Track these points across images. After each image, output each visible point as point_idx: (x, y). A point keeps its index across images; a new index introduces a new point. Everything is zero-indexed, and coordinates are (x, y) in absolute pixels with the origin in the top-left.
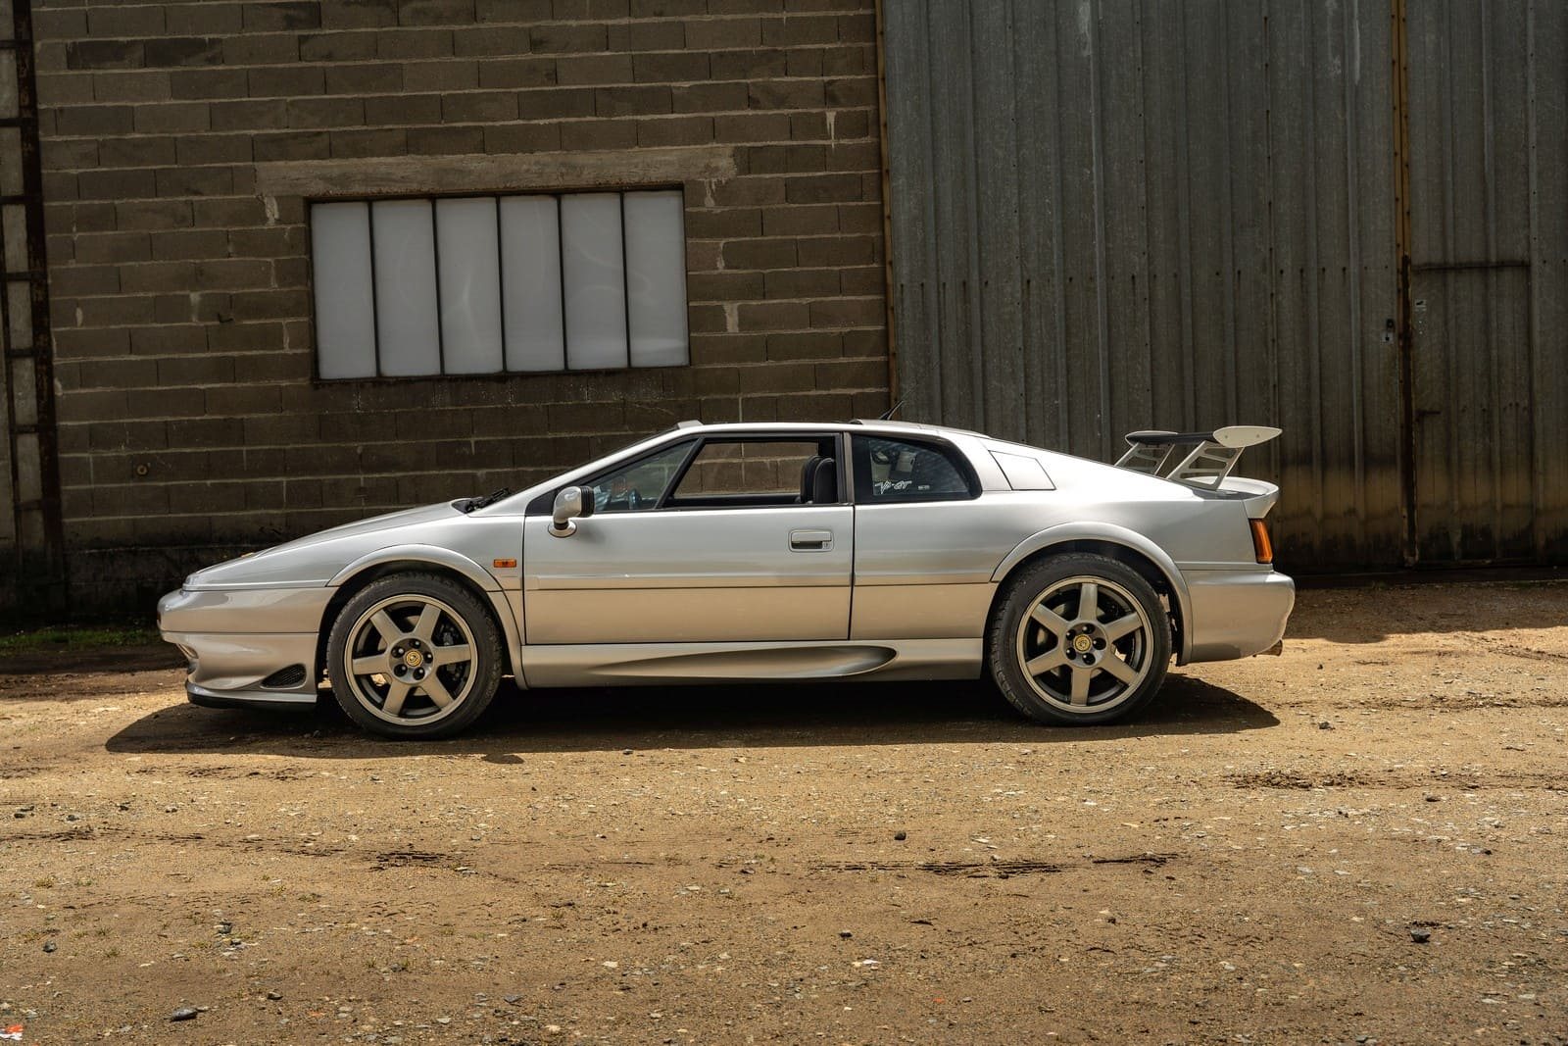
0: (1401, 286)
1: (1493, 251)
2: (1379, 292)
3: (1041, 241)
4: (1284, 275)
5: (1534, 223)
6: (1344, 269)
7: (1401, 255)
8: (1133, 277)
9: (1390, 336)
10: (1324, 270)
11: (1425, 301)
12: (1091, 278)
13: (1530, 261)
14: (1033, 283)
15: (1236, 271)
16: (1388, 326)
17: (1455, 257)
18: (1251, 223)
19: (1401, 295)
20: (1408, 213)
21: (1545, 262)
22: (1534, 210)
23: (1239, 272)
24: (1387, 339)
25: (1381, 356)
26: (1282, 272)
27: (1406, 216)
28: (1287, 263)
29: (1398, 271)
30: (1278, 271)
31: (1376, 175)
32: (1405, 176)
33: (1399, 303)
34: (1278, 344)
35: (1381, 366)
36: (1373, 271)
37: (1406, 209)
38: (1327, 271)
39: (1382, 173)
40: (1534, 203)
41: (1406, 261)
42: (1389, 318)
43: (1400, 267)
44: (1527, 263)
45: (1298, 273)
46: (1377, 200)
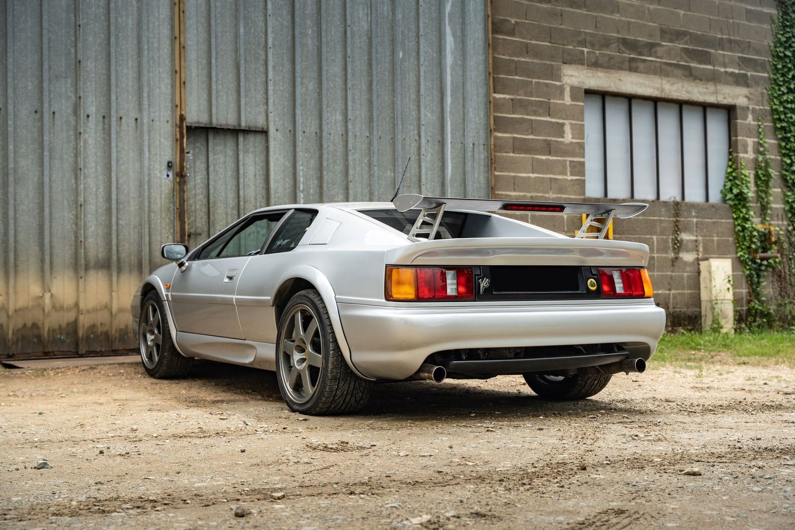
0: (178, 136)
1: (243, 118)
2: (162, 140)
4: (90, 118)
5: (271, 101)
6: (137, 119)
7: (178, 113)
9: (170, 174)
10: (121, 118)
11: (191, 152)
13: (268, 128)
15: (51, 112)
16: (168, 166)
17: (217, 119)
18: (64, 75)
19: (179, 142)
20: (184, 83)
21: (277, 130)
22: (270, 92)
23: (54, 113)
24: (168, 176)
25: (163, 188)
26: (88, 116)
27: (182, 85)
28: (92, 110)
29: (176, 126)
30: (86, 116)
31: (161, 52)
32: (182, 55)
33: (176, 149)
34: (85, 173)
35: (163, 196)
36: (158, 123)
37: (183, 80)
38: (123, 120)
39: (165, 50)
40: (271, 88)
41: (182, 118)
42: (170, 160)
43: (178, 122)
44: (265, 129)
45: (101, 119)
46: (161, 70)
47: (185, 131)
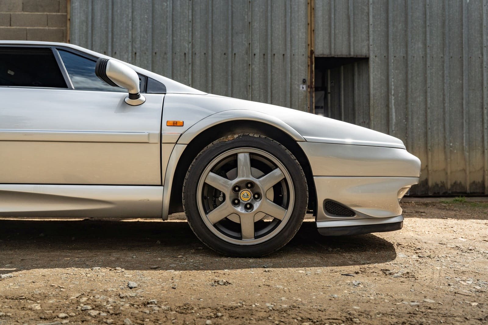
0: (309, 63)
1: (352, 50)
2: (300, 66)
3: (142, 35)
4: (256, 56)
5: (371, 38)
6: (284, 55)
7: (310, 49)
8: (185, 54)
9: (304, 86)
10: (274, 55)
12: (165, 53)
13: (369, 56)
14: (138, 54)
15: (233, 54)
16: (303, 82)
17: (335, 52)
18: (241, 32)
19: (310, 67)
20: (314, 31)
21: (376, 56)
22: (371, 32)
23: (235, 54)
24: (303, 88)
25: (300, 96)
26: (255, 55)
27: (312, 32)
28: (257, 51)
29: (308, 57)
30: (253, 55)
31: (300, 13)
32: (312, 14)
33: (308, 71)
34: (252, 88)
35: (300, 100)
36: (297, 57)
37: (312, 29)
38: (276, 56)
39: (302, 12)
40: (371, 29)
41: (312, 52)
42: (304, 78)
43: (309, 55)
44: (367, 56)
45: (262, 56)
46: (300, 24)
47: (314, 60)
